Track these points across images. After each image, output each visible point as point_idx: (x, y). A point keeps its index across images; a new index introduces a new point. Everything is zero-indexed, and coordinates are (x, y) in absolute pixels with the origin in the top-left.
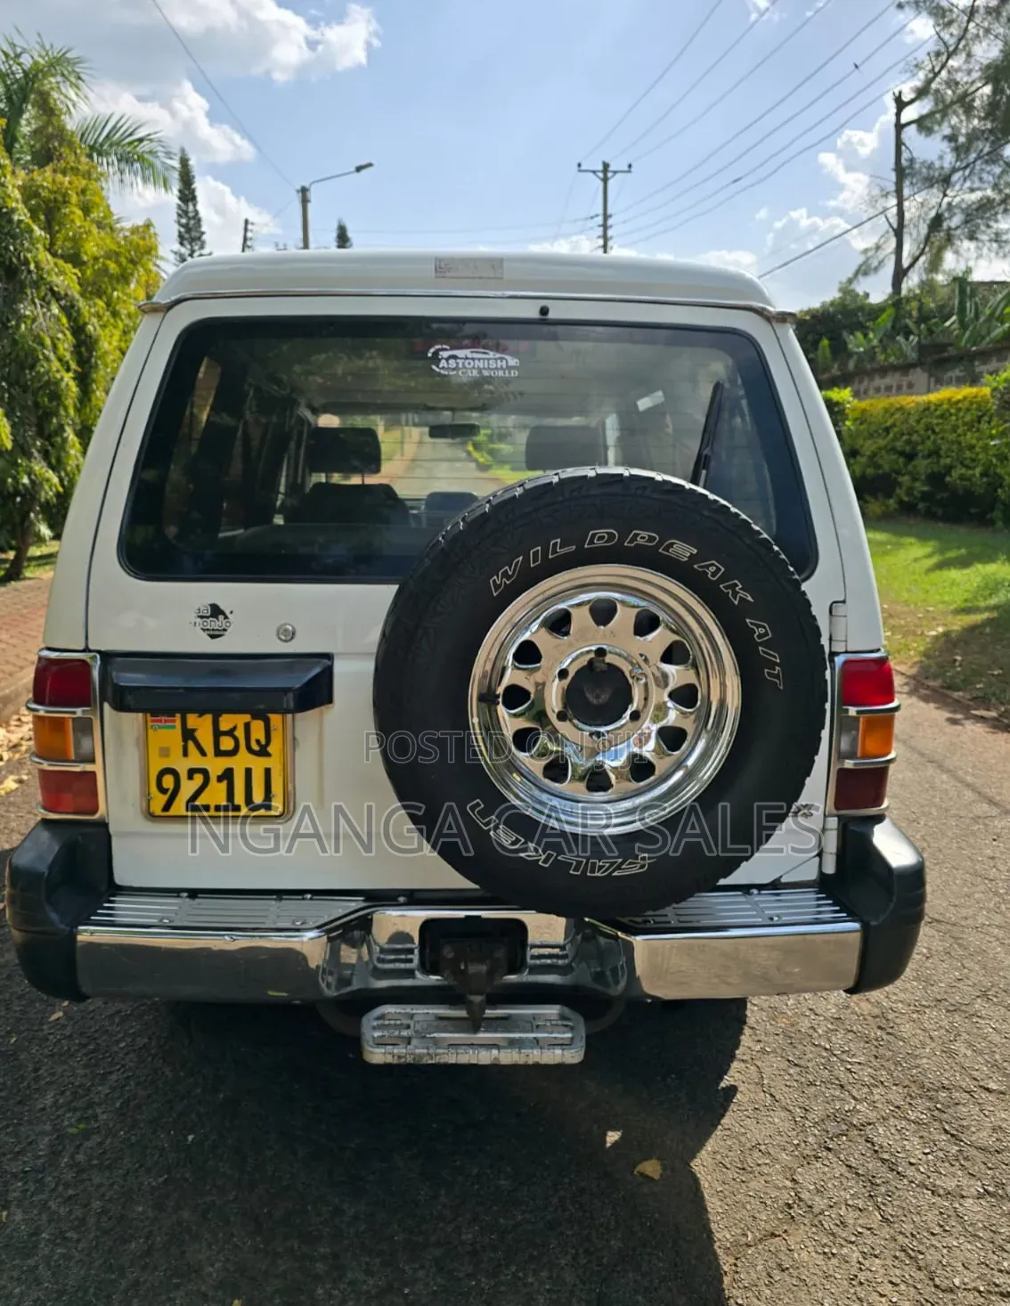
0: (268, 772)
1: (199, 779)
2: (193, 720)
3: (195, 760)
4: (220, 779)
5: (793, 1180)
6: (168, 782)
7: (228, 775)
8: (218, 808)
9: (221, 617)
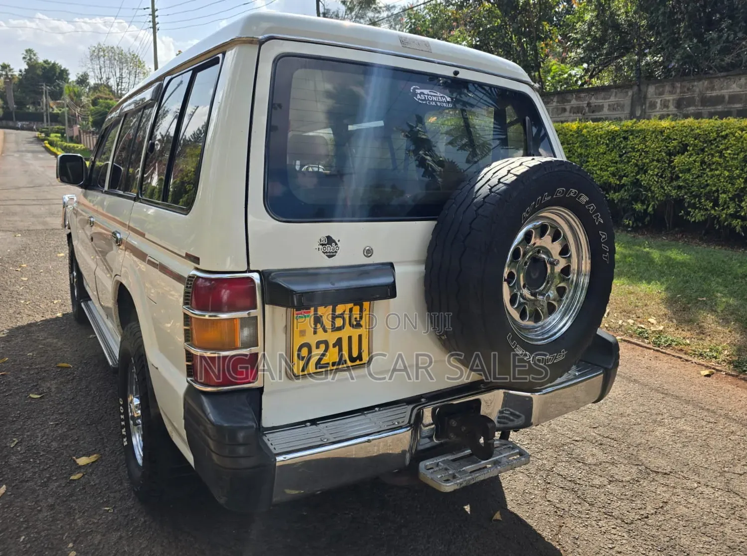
0: (360, 337)
1: (323, 347)
2: (321, 310)
3: (321, 336)
4: (334, 346)
5: (548, 501)
6: (305, 351)
7: (339, 343)
8: (334, 364)
9: (333, 244)
